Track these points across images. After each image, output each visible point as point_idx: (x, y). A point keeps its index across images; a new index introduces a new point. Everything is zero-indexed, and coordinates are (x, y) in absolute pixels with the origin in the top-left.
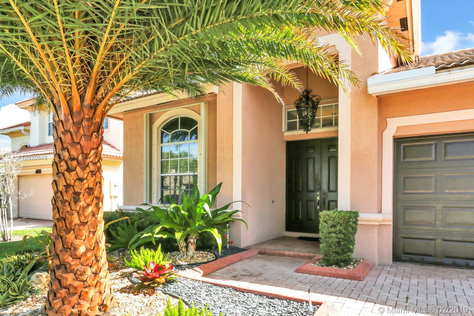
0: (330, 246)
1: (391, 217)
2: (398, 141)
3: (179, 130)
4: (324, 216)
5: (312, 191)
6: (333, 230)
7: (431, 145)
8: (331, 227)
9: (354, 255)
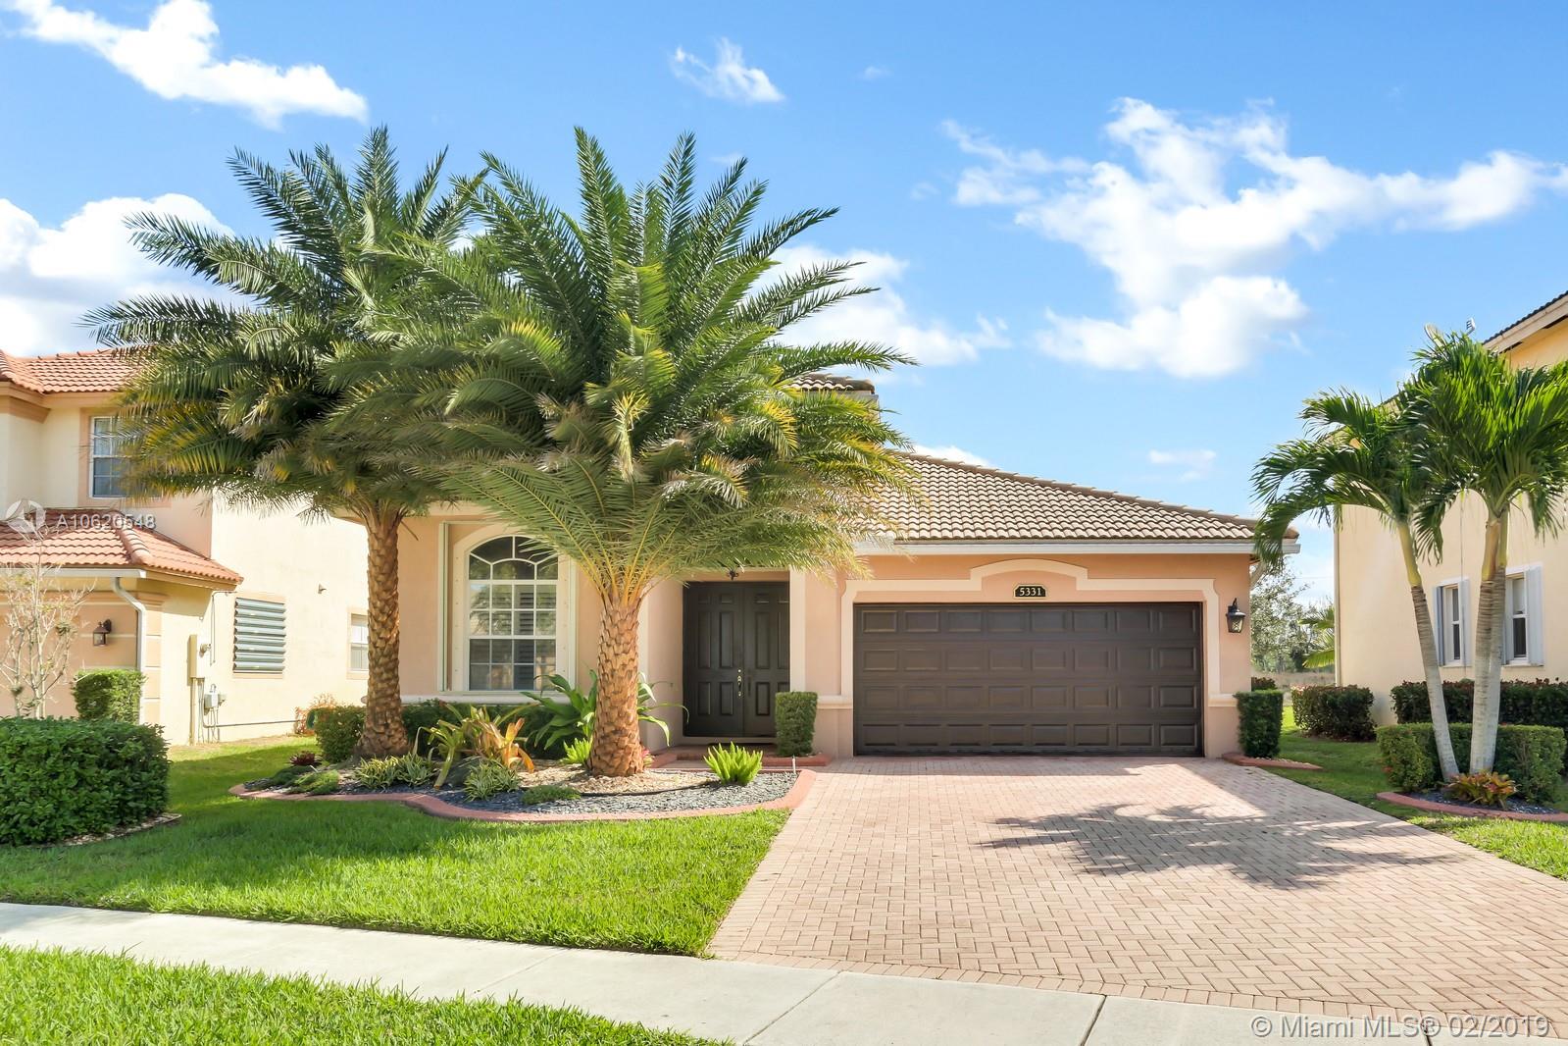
0: (788, 734)
1: (851, 700)
2: (858, 607)
3: (514, 559)
4: (781, 698)
5: (728, 668)
6: (791, 714)
7: (892, 614)
8: (789, 711)
9: (814, 744)
